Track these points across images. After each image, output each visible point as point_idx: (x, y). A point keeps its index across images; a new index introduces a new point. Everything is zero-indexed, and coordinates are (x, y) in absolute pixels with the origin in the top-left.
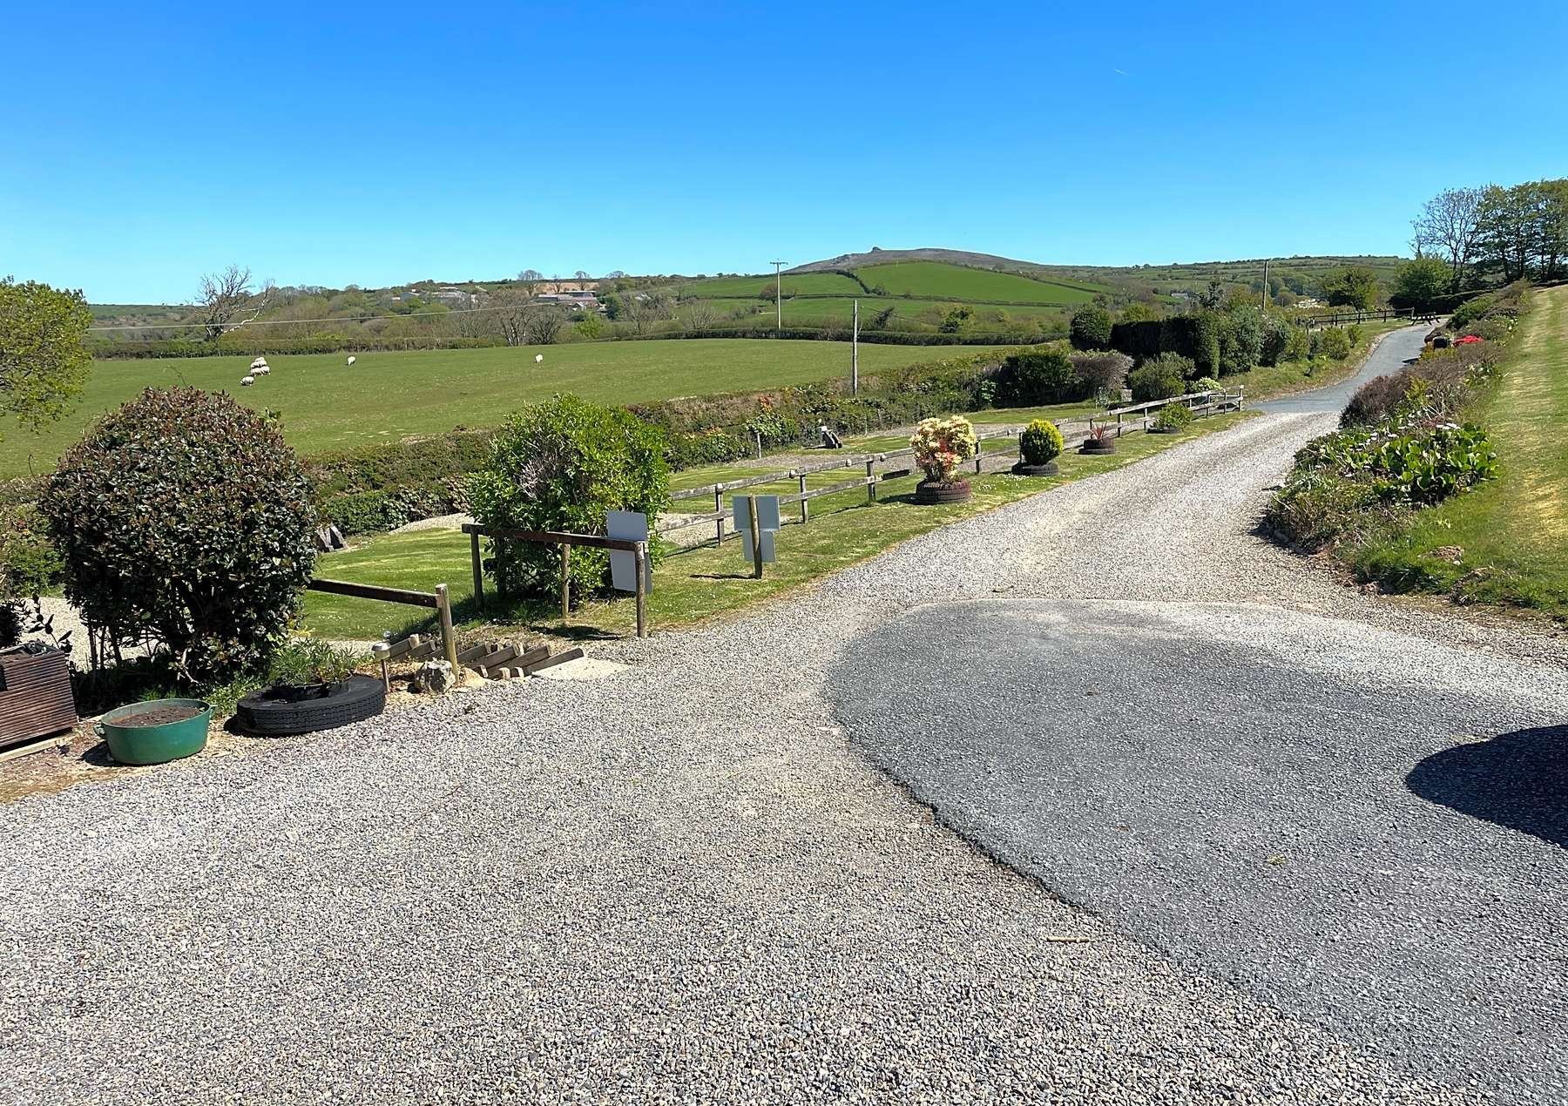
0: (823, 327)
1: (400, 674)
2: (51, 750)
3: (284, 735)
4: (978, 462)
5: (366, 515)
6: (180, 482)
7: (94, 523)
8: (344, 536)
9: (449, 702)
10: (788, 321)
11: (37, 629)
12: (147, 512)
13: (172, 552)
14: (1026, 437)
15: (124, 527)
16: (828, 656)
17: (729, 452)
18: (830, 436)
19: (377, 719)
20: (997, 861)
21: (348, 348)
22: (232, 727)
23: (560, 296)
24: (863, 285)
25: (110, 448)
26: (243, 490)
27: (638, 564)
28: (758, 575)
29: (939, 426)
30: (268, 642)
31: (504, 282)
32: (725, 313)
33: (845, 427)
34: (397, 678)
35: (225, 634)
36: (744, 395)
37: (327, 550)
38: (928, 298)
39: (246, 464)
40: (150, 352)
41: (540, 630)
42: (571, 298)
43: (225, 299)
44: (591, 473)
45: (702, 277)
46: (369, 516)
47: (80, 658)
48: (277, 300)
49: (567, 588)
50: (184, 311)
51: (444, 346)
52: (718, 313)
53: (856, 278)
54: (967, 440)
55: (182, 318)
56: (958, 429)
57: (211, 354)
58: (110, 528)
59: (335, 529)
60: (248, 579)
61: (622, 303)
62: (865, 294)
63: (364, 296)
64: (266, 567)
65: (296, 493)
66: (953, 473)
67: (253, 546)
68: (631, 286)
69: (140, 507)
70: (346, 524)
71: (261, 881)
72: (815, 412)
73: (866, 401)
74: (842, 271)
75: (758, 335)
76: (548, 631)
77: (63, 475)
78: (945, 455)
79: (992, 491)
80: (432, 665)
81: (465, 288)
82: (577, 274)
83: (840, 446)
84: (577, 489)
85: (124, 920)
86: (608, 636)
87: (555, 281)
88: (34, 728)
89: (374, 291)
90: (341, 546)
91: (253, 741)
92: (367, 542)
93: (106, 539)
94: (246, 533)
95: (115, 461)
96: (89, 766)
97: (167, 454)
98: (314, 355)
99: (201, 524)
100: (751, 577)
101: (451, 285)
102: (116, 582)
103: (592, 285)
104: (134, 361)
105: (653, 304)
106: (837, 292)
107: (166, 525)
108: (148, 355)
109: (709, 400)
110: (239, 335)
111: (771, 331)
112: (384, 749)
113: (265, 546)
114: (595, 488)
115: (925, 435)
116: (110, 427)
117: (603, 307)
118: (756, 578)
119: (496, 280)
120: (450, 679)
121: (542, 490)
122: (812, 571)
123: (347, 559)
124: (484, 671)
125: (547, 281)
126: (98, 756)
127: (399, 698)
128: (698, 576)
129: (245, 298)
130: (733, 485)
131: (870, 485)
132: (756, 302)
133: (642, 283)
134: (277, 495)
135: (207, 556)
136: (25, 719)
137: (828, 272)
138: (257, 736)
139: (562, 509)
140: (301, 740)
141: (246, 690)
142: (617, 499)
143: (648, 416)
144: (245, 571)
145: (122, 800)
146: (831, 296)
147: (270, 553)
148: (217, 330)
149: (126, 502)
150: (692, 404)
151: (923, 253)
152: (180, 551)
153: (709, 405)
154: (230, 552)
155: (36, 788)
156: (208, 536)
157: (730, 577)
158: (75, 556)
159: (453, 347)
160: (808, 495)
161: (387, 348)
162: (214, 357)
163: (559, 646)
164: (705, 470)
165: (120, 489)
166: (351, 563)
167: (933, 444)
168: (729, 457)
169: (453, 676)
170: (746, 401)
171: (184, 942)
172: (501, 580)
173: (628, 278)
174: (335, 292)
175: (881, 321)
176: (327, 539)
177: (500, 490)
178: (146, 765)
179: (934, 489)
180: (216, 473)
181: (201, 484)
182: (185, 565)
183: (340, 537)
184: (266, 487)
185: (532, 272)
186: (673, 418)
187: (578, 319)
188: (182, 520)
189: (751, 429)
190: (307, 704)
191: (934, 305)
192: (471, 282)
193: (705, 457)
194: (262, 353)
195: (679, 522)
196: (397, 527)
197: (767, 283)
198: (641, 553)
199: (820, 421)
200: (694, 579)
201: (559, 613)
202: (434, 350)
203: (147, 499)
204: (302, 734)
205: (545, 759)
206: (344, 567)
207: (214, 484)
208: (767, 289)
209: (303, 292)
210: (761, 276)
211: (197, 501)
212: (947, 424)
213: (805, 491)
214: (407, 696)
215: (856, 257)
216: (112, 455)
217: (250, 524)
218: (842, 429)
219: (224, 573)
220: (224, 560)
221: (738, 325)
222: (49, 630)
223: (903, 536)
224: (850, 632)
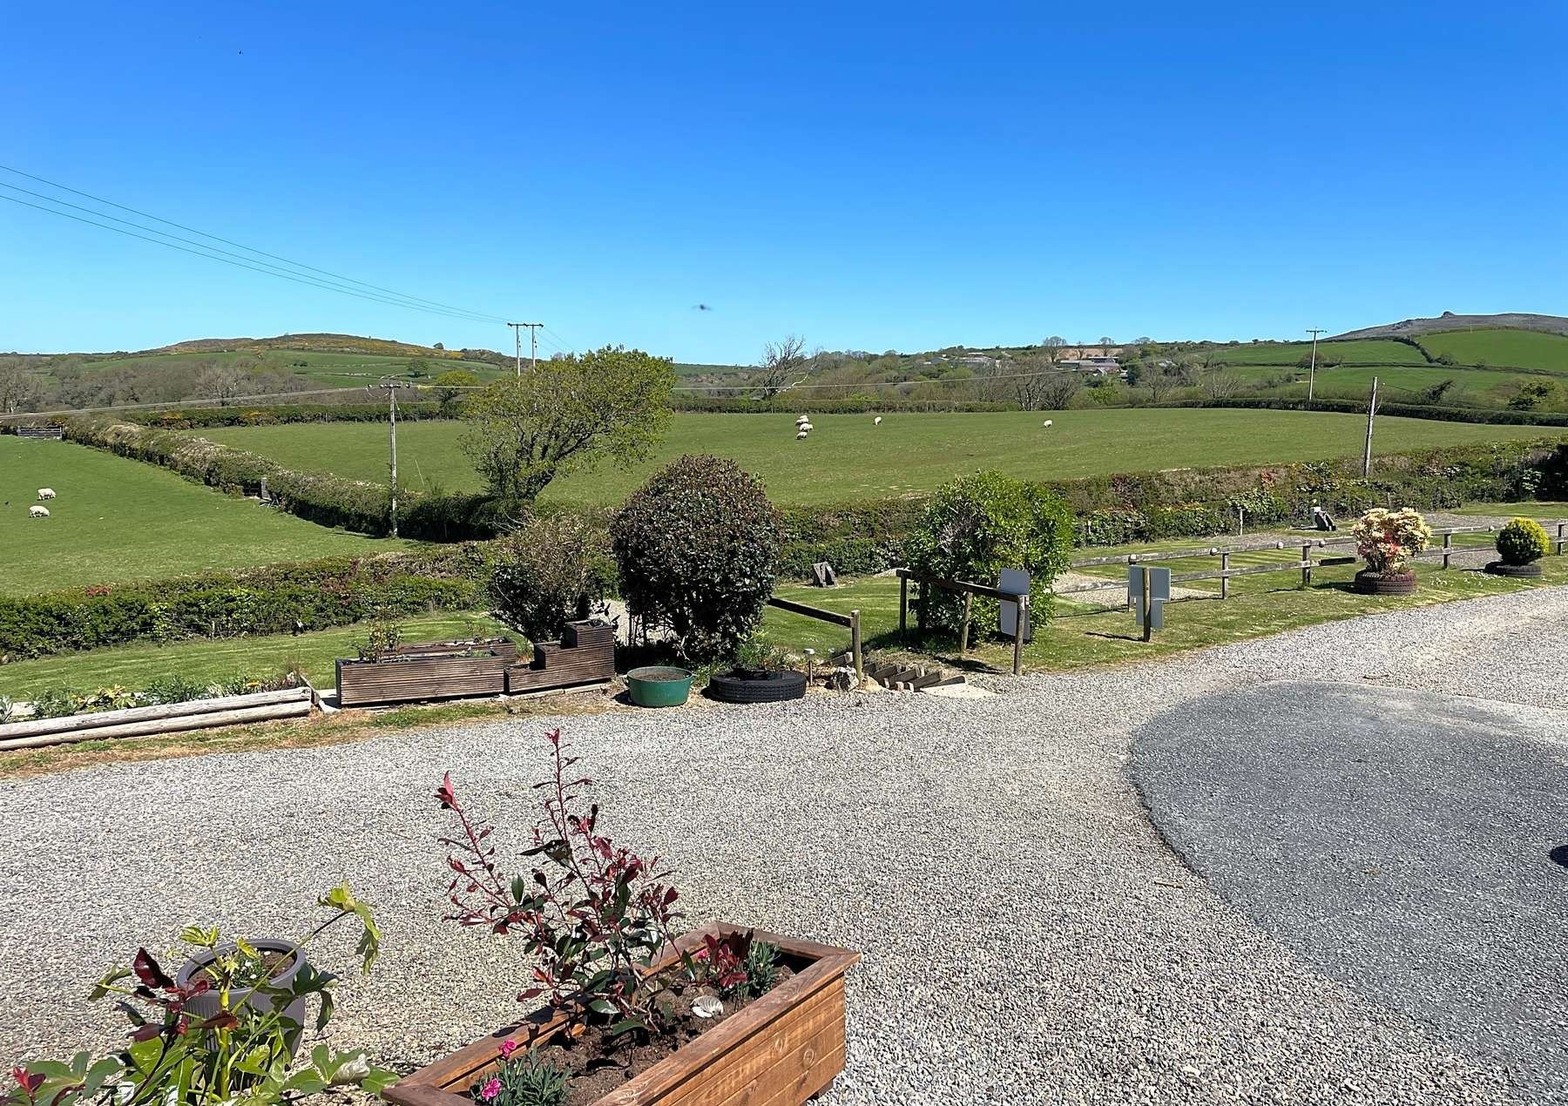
0: (1362, 400)
1: (823, 674)
2: (597, 691)
3: (736, 702)
4: (1446, 556)
5: (856, 558)
6: (693, 522)
7: (639, 544)
8: (836, 576)
9: (850, 698)
10: (1322, 392)
11: (600, 612)
12: (671, 539)
13: (683, 568)
14: (1505, 535)
15: (657, 548)
16: (1161, 708)
17: (1207, 527)
18: (1324, 518)
19: (797, 701)
20: (1165, 843)
21: (877, 409)
22: (706, 694)
23: (1081, 362)
24: (1424, 354)
25: (655, 495)
26: (731, 530)
27: (1019, 614)
28: (1146, 638)
29: (1386, 517)
30: (738, 639)
31: (1028, 348)
32: (1255, 381)
33: (1344, 509)
34: (820, 677)
35: (712, 628)
36: (1244, 471)
37: (821, 586)
38: (1508, 370)
39: (735, 512)
40: (719, 407)
41: (940, 659)
42: (1092, 363)
43: (785, 363)
44: (995, 536)
45: (1234, 344)
46: (859, 560)
47: (622, 635)
48: (827, 363)
49: (967, 629)
50: (752, 370)
51: (961, 410)
52: (1248, 381)
53: (1417, 346)
54: (1416, 533)
55: (749, 378)
56: (1406, 521)
57: (766, 411)
58: (649, 548)
59: (829, 569)
60: (728, 591)
61: (1143, 369)
62: (1428, 364)
63: (900, 361)
64: (739, 584)
65: (765, 534)
66: (1397, 565)
67: (733, 569)
68: (1156, 352)
69: (668, 536)
70: (840, 565)
71: (697, 778)
72: (1311, 492)
73: (1376, 483)
74: (1403, 338)
75: (1285, 406)
76: (947, 661)
77: (627, 510)
78: (1388, 546)
79: (1446, 588)
80: (843, 670)
81: (991, 353)
82: (1102, 340)
83: (1334, 528)
84: (983, 549)
85: (618, 784)
86: (991, 671)
87: (1078, 347)
88: (590, 675)
89: (909, 356)
90: (833, 583)
91: (716, 703)
92: (852, 582)
93: (645, 555)
94: (729, 559)
95: (657, 504)
96: (617, 703)
97: (688, 501)
98: (848, 415)
99: (702, 550)
100: (1140, 640)
101: (979, 351)
102: (646, 583)
103: (1116, 351)
104: (707, 414)
105: (1177, 372)
106: (1392, 361)
107: (680, 550)
108: (718, 410)
109: (1204, 472)
110: (791, 393)
111: (1301, 402)
112: (794, 719)
113: (741, 570)
114: (999, 549)
115: (1369, 524)
116: (657, 481)
117: (1124, 373)
118: (1144, 640)
119: (1021, 347)
120: (854, 682)
121: (955, 546)
122: (1201, 641)
123: (834, 595)
124: (887, 683)
125: (1071, 347)
126: (623, 698)
127: (817, 691)
128: (1091, 634)
129: (800, 361)
130: (1148, 557)
131: (1304, 569)
132: (1292, 370)
133: (1168, 349)
134: (752, 534)
135: (703, 573)
136: (586, 668)
137: (1383, 339)
138: (719, 701)
139: (970, 563)
140: (744, 706)
141: (721, 668)
142: (1018, 559)
143: (1137, 486)
144: (726, 586)
145: (631, 723)
146: (1383, 365)
147: (744, 575)
148: (773, 391)
149: (660, 532)
150: (1185, 476)
151: (1507, 319)
152: (687, 568)
153: (1203, 478)
154: (718, 571)
155: (584, 711)
156: (705, 559)
157: (1120, 638)
158: (627, 564)
159: (969, 411)
160: (1229, 572)
161: (911, 410)
162: (768, 414)
163: (948, 673)
164: (1178, 543)
165: (657, 523)
166: (836, 598)
167: (1376, 534)
168: (1206, 532)
169: (856, 680)
170: (1245, 475)
171: (647, 800)
172: (922, 618)
173: (1154, 344)
174: (876, 357)
175: (1436, 394)
176: (822, 577)
177: (924, 545)
178: (649, 707)
179: (1373, 579)
180: (716, 517)
181: (706, 523)
182: (690, 577)
183: (833, 576)
184: (746, 528)
185: (1057, 339)
186: (1163, 490)
187: (1095, 385)
188: (692, 547)
189: (1234, 505)
190: (752, 683)
191: (1514, 377)
192: (997, 348)
193: (1180, 530)
194: (806, 411)
195: (1088, 585)
196: (880, 572)
197: (1304, 351)
198: (1023, 605)
199: (1315, 501)
200: (1087, 636)
201: (959, 648)
202: (952, 412)
203: (673, 531)
204: (747, 703)
205: (896, 741)
206: (831, 600)
207: (713, 524)
208: (1307, 356)
209: (848, 356)
210: (1302, 343)
211: (702, 535)
212: (1394, 516)
213: (1227, 569)
214: (822, 690)
215: (1421, 323)
216: (656, 500)
217: (733, 553)
218: (1341, 511)
219: (713, 585)
220: (713, 576)
221: (1260, 395)
222: (607, 614)
223: (1316, 621)
224: (1195, 693)
